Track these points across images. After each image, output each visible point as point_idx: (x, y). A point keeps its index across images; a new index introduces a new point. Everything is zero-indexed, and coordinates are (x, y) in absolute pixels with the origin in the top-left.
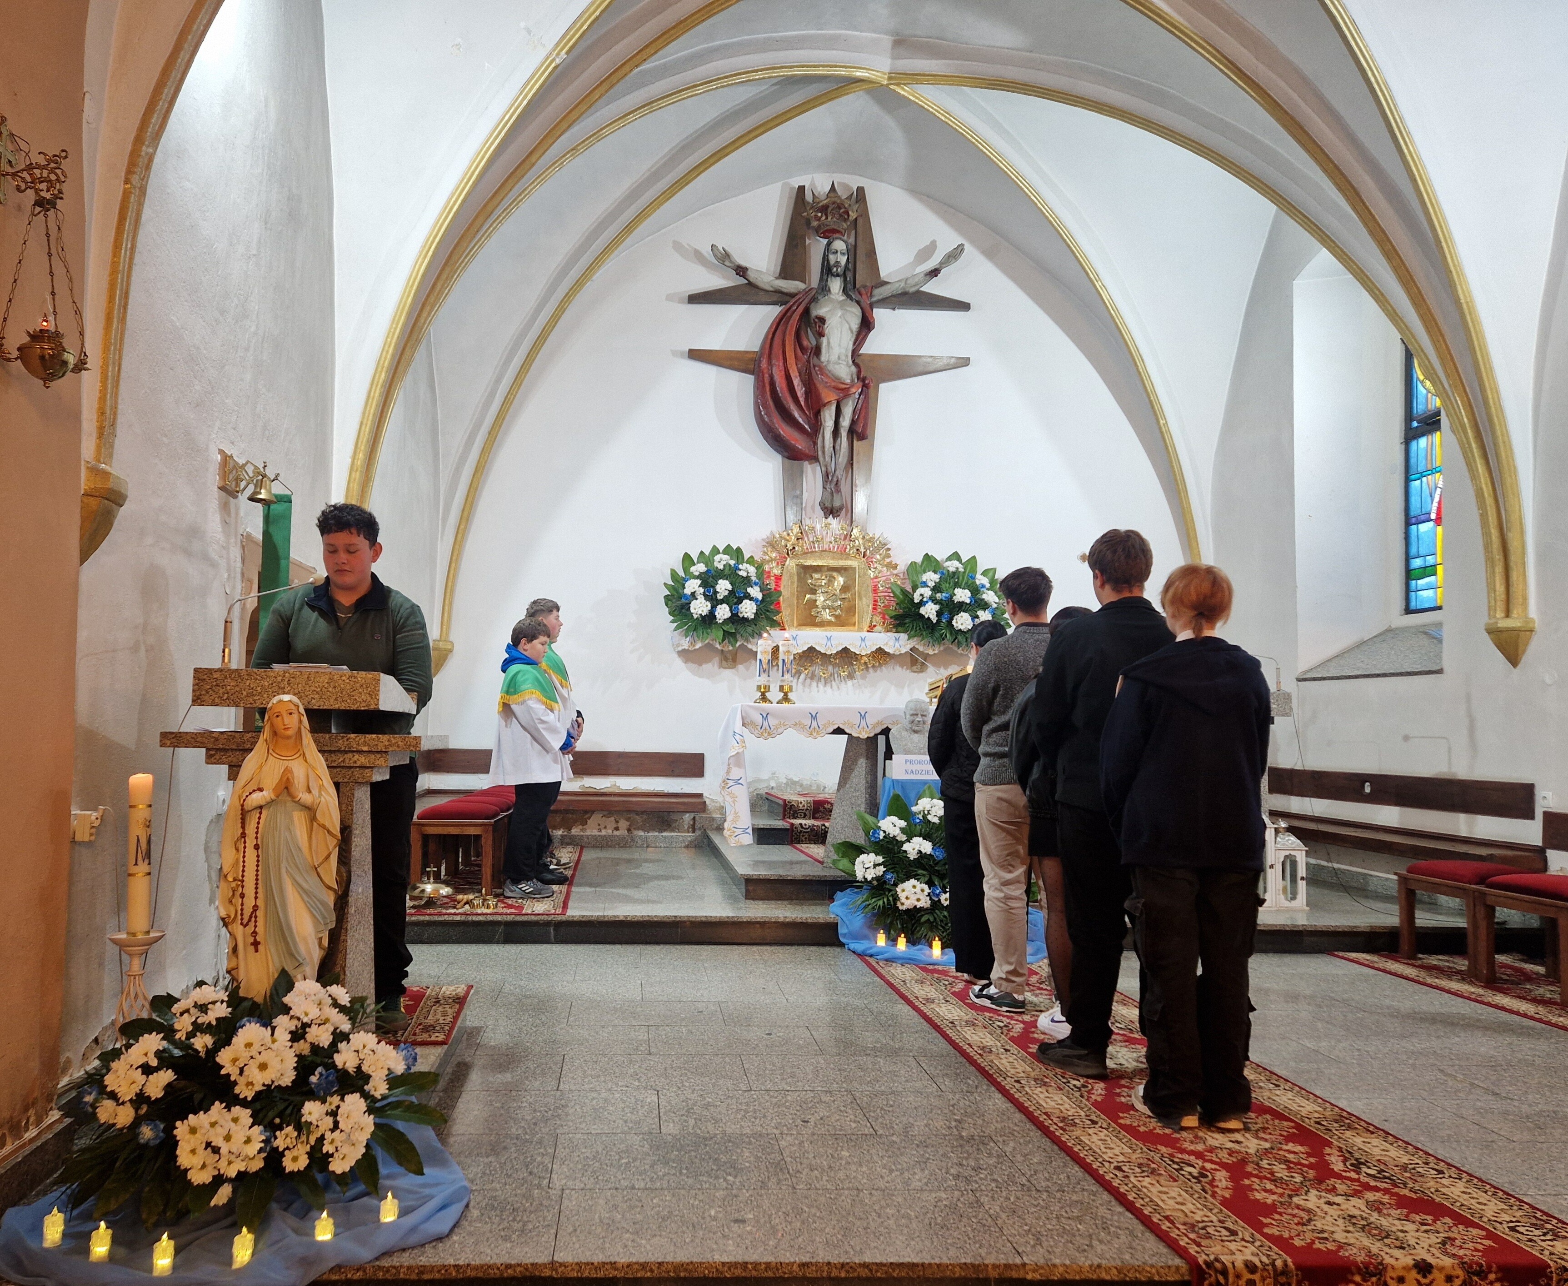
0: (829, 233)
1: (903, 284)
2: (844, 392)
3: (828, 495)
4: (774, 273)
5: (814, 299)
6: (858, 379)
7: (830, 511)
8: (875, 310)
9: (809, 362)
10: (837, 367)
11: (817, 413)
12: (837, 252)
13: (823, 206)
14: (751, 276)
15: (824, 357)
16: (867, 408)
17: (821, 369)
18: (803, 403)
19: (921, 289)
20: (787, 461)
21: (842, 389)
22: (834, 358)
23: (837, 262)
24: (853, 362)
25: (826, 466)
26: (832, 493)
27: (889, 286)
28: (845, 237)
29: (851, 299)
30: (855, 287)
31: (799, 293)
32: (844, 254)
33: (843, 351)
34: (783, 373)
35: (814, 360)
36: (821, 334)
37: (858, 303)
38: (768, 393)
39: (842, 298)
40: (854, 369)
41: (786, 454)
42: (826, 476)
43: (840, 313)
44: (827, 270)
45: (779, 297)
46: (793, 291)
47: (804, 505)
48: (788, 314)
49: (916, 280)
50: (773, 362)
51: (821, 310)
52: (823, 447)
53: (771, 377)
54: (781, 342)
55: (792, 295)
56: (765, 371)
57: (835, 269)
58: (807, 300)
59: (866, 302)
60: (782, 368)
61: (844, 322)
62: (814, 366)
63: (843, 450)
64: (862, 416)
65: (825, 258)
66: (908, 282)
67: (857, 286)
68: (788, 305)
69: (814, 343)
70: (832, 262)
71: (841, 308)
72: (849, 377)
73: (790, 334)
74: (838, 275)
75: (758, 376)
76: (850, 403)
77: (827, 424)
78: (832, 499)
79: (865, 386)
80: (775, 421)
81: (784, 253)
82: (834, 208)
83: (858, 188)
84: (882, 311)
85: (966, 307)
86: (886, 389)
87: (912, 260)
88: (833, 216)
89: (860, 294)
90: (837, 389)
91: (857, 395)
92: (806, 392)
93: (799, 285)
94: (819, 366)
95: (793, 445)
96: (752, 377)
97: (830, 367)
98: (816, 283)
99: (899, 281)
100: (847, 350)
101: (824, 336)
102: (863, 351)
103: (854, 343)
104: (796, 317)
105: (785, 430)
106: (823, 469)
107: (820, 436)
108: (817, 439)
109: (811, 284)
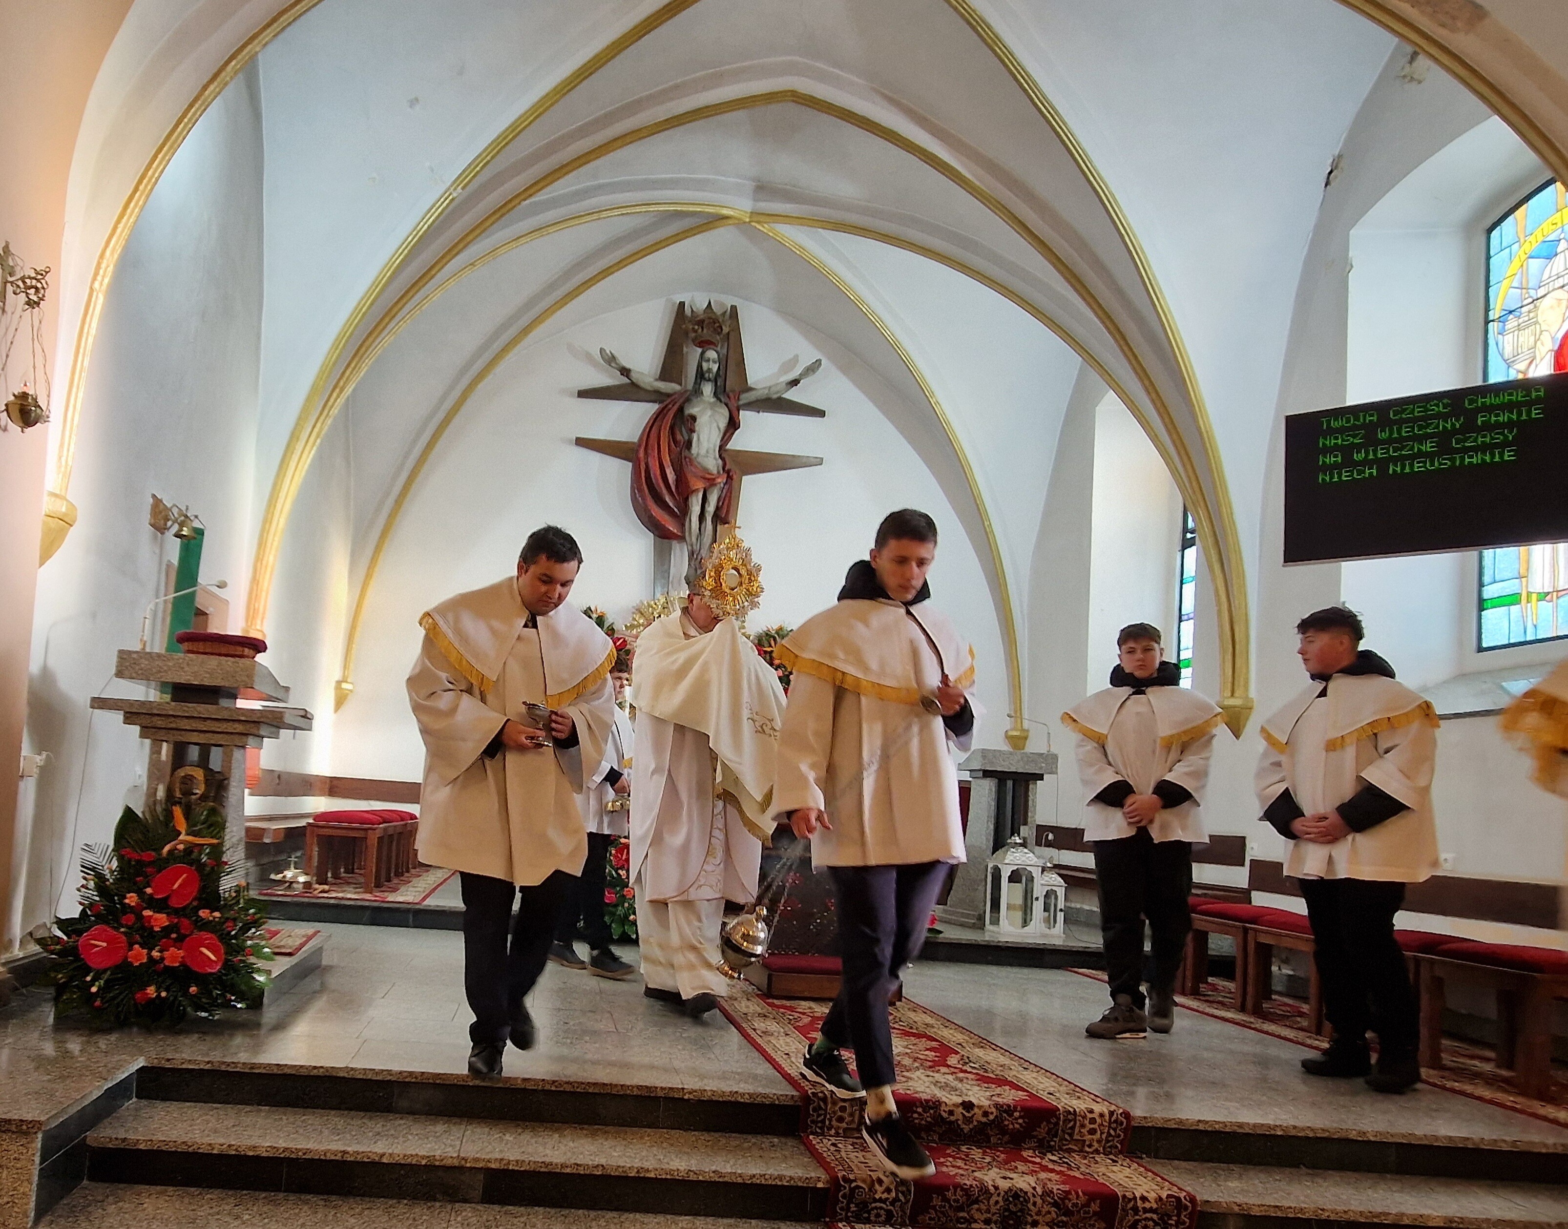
0: (704, 344)
1: (766, 391)
2: (711, 482)
3: (692, 571)
5: (688, 400)
6: (724, 469)
8: (741, 412)
9: (680, 454)
10: (706, 459)
11: (686, 499)
12: (709, 360)
13: (700, 320)
14: (634, 375)
15: (694, 450)
16: (730, 498)
17: (691, 461)
18: (673, 489)
19: (782, 396)
20: (658, 539)
21: (709, 479)
22: (703, 452)
23: (709, 369)
24: (720, 456)
26: (698, 570)
27: (754, 392)
28: (719, 349)
29: (721, 401)
30: (724, 391)
31: (675, 393)
32: (714, 362)
33: (712, 446)
34: (657, 462)
35: (685, 453)
36: (692, 431)
37: (726, 405)
38: (643, 479)
39: (713, 400)
40: (720, 462)
41: (656, 533)
42: (691, 554)
43: (709, 413)
44: (701, 376)
45: (657, 396)
46: (669, 391)
47: (671, 578)
48: (664, 412)
49: (778, 388)
50: (650, 451)
51: (693, 410)
52: (691, 529)
53: (647, 465)
54: (656, 437)
55: (668, 395)
56: (641, 459)
57: (707, 375)
58: (681, 401)
59: (733, 405)
60: (656, 458)
61: (713, 421)
62: (685, 458)
63: (707, 532)
64: (726, 504)
65: (700, 366)
66: (772, 390)
67: (727, 391)
68: (665, 403)
69: (687, 438)
70: (705, 369)
71: (711, 409)
72: (716, 468)
73: (665, 428)
74: (709, 380)
75: (636, 464)
77: (694, 509)
79: (730, 478)
80: (650, 505)
81: (665, 359)
82: (710, 323)
83: (732, 306)
84: (748, 413)
85: (821, 414)
86: (748, 481)
87: (776, 371)
88: (709, 329)
89: (729, 397)
90: (705, 478)
91: (722, 485)
92: (677, 481)
93: (675, 387)
94: (690, 459)
95: (664, 526)
96: (630, 464)
97: (700, 459)
98: (690, 386)
99: (764, 388)
100: (715, 446)
101: (694, 432)
102: (729, 446)
103: (722, 440)
104: (671, 414)
105: (657, 512)
106: (690, 548)
107: (688, 520)
108: (685, 520)
109: (685, 386)
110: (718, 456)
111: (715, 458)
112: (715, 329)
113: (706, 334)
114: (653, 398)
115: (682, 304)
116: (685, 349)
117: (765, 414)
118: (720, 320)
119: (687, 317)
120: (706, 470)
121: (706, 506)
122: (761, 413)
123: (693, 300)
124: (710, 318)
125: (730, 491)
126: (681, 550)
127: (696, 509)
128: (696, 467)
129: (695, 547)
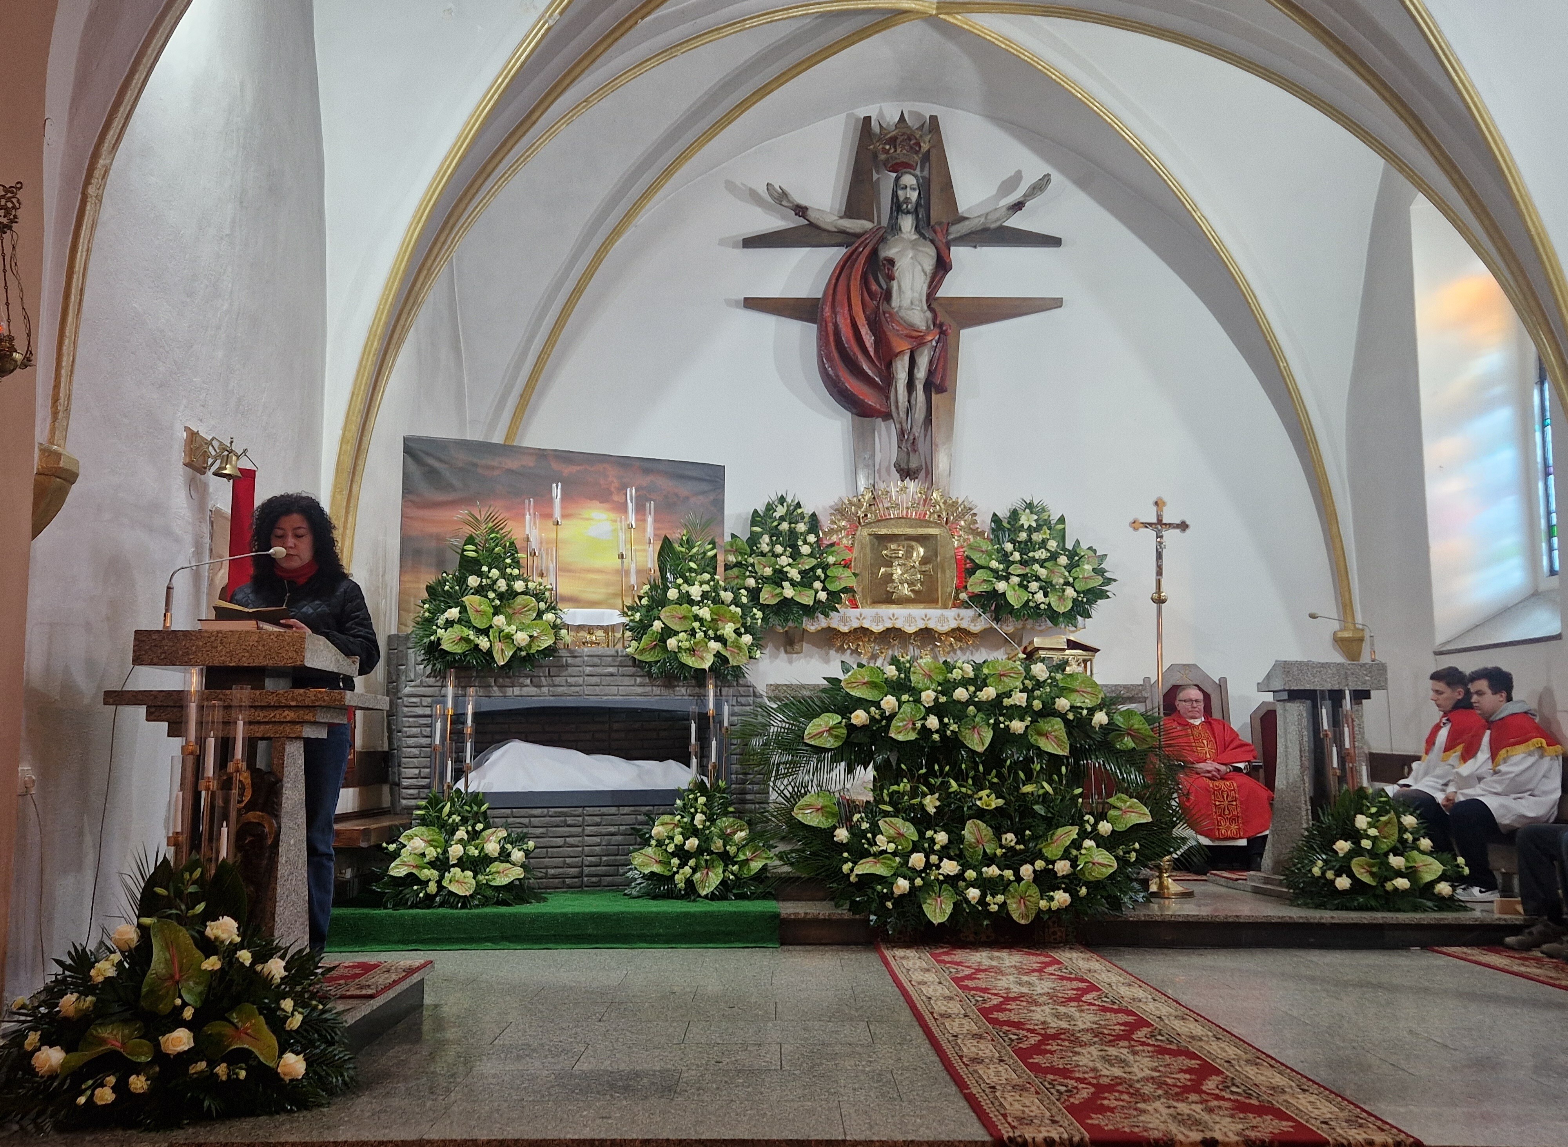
0: (899, 168)
1: (983, 220)
2: (918, 340)
3: (904, 455)
4: (839, 211)
5: (883, 240)
6: (934, 326)
7: (906, 473)
8: (952, 249)
9: (878, 307)
10: (909, 312)
11: (889, 365)
12: (906, 187)
13: (891, 138)
14: (812, 216)
15: (895, 303)
16: (945, 358)
17: (891, 315)
18: (872, 354)
19: (1004, 224)
20: (857, 418)
21: (916, 338)
22: (906, 303)
23: (906, 198)
24: (929, 307)
25: (901, 423)
26: (908, 454)
27: (967, 223)
28: (918, 172)
29: (925, 238)
30: (929, 224)
31: (866, 232)
32: (914, 189)
33: (916, 295)
34: (849, 321)
35: (884, 307)
36: (891, 278)
37: (932, 241)
38: (832, 344)
39: (915, 237)
40: (929, 314)
41: (854, 410)
42: (901, 433)
43: (911, 254)
44: (898, 207)
45: (843, 238)
46: (858, 230)
47: (877, 467)
48: (854, 257)
49: (997, 215)
50: (838, 309)
51: (890, 251)
52: (897, 402)
53: (836, 325)
54: (846, 288)
55: (858, 236)
56: (829, 319)
57: (905, 206)
58: (874, 241)
59: (941, 239)
60: (847, 316)
61: (916, 263)
62: (884, 313)
63: (919, 405)
64: (940, 366)
65: (895, 195)
66: (989, 217)
67: (932, 223)
68: (854, 246)
69: (885, 287)
70: (901, 199)
71: (913, 248)
72: (924, 324)
73: (856, 279)
74: (908, 212)
75: (821, 325)
76: (926, 352)
77: (899, 376)
78: (908, 461)
79: (943, 333)
80: (840, 374)
81: (850, 191)
82: (903, 140)
83: (931, 117)
84: (961, 249)
85: (1054, 242)
86: (968, 336)
87: (993, 191)
88: (903, 147)
89: (935, 232)
90: (912, 337)
91: (934, 343)
92: (875, 342)
93: (867, 225)
94: (889, 313)
95: (863, 401)
96: (815, 326)
97: (902, 313)
98: (885, 222)
99: (979, 216)
100: (920, 294)
101: (894, 280)
102: (939, 294)
103: (929, 286)
104: (862, 260)
105: (852, 384)
106: (897, 426)
107: (893, 390)
108: (889, 392)
109: (879, 222)
110: (925, 307)
111: (922, 310)
112: (911, 148)
113: (901, 154)
114: (839, 241)
115: (868, 119)
116: (875, 176)
117: (985, 249)
118: (918, 136)
119: (875, 135)
120: (912, 327)
121: (916, 371)
122: (979, 249)
123: (881, 114)
124: (903, 134)
125: (945, 349)
126: (888, 429)
127: (902, 376)
128: (899, 324)
129: (904, 425)
